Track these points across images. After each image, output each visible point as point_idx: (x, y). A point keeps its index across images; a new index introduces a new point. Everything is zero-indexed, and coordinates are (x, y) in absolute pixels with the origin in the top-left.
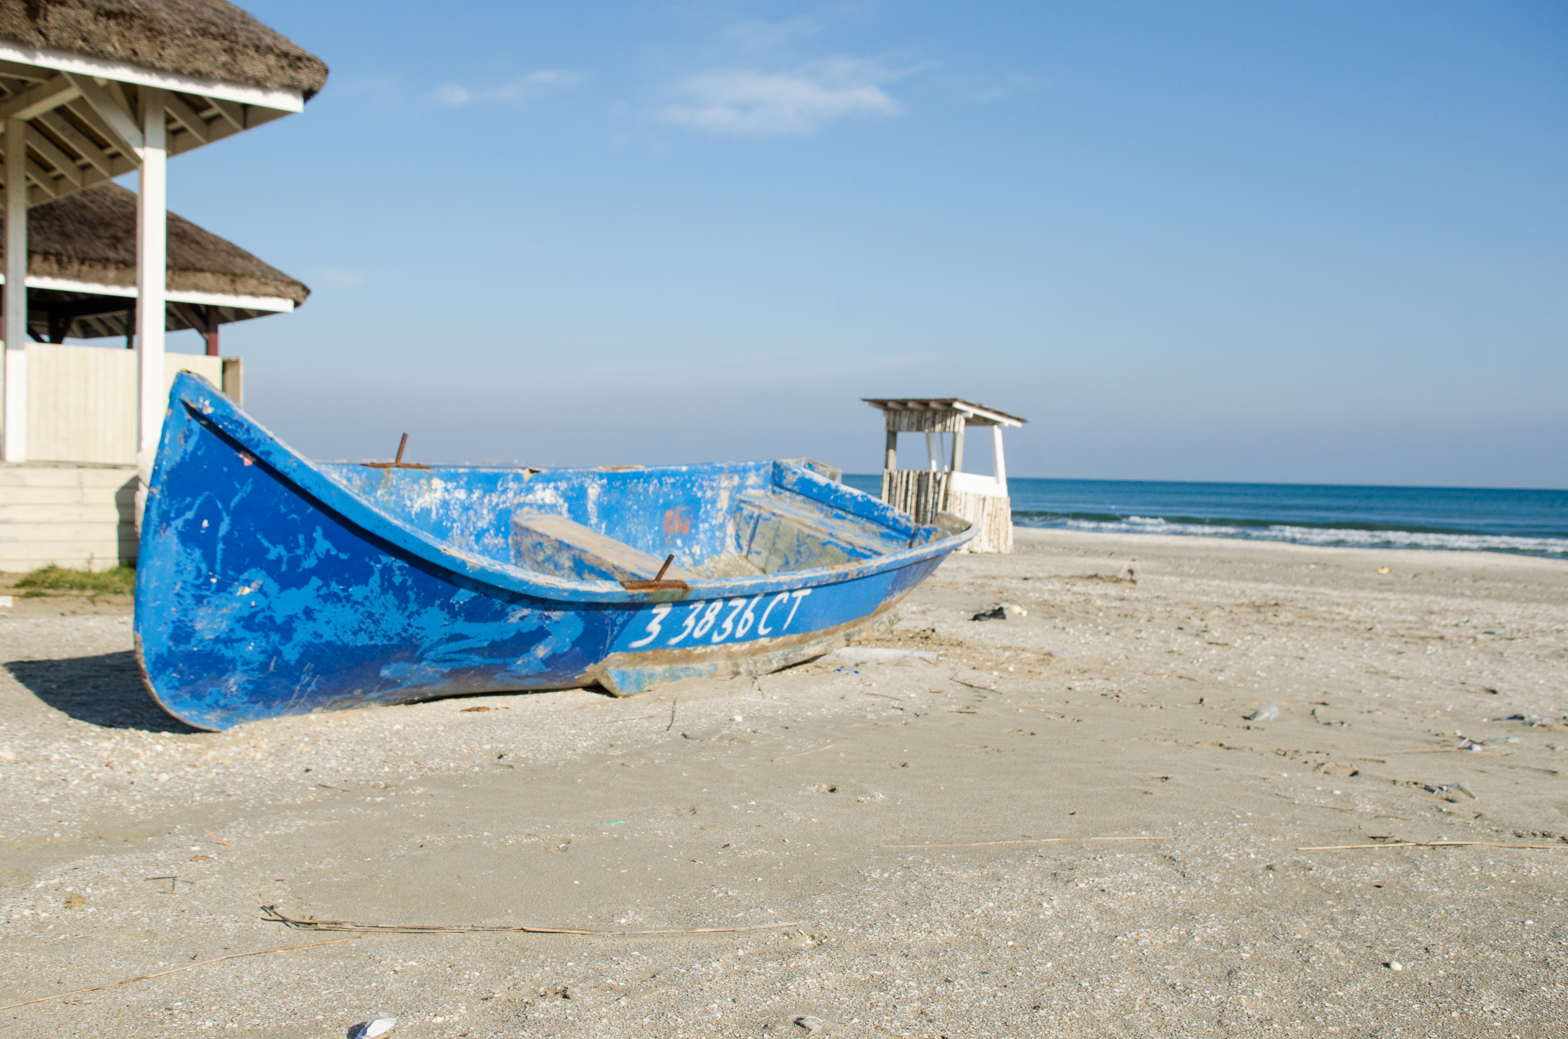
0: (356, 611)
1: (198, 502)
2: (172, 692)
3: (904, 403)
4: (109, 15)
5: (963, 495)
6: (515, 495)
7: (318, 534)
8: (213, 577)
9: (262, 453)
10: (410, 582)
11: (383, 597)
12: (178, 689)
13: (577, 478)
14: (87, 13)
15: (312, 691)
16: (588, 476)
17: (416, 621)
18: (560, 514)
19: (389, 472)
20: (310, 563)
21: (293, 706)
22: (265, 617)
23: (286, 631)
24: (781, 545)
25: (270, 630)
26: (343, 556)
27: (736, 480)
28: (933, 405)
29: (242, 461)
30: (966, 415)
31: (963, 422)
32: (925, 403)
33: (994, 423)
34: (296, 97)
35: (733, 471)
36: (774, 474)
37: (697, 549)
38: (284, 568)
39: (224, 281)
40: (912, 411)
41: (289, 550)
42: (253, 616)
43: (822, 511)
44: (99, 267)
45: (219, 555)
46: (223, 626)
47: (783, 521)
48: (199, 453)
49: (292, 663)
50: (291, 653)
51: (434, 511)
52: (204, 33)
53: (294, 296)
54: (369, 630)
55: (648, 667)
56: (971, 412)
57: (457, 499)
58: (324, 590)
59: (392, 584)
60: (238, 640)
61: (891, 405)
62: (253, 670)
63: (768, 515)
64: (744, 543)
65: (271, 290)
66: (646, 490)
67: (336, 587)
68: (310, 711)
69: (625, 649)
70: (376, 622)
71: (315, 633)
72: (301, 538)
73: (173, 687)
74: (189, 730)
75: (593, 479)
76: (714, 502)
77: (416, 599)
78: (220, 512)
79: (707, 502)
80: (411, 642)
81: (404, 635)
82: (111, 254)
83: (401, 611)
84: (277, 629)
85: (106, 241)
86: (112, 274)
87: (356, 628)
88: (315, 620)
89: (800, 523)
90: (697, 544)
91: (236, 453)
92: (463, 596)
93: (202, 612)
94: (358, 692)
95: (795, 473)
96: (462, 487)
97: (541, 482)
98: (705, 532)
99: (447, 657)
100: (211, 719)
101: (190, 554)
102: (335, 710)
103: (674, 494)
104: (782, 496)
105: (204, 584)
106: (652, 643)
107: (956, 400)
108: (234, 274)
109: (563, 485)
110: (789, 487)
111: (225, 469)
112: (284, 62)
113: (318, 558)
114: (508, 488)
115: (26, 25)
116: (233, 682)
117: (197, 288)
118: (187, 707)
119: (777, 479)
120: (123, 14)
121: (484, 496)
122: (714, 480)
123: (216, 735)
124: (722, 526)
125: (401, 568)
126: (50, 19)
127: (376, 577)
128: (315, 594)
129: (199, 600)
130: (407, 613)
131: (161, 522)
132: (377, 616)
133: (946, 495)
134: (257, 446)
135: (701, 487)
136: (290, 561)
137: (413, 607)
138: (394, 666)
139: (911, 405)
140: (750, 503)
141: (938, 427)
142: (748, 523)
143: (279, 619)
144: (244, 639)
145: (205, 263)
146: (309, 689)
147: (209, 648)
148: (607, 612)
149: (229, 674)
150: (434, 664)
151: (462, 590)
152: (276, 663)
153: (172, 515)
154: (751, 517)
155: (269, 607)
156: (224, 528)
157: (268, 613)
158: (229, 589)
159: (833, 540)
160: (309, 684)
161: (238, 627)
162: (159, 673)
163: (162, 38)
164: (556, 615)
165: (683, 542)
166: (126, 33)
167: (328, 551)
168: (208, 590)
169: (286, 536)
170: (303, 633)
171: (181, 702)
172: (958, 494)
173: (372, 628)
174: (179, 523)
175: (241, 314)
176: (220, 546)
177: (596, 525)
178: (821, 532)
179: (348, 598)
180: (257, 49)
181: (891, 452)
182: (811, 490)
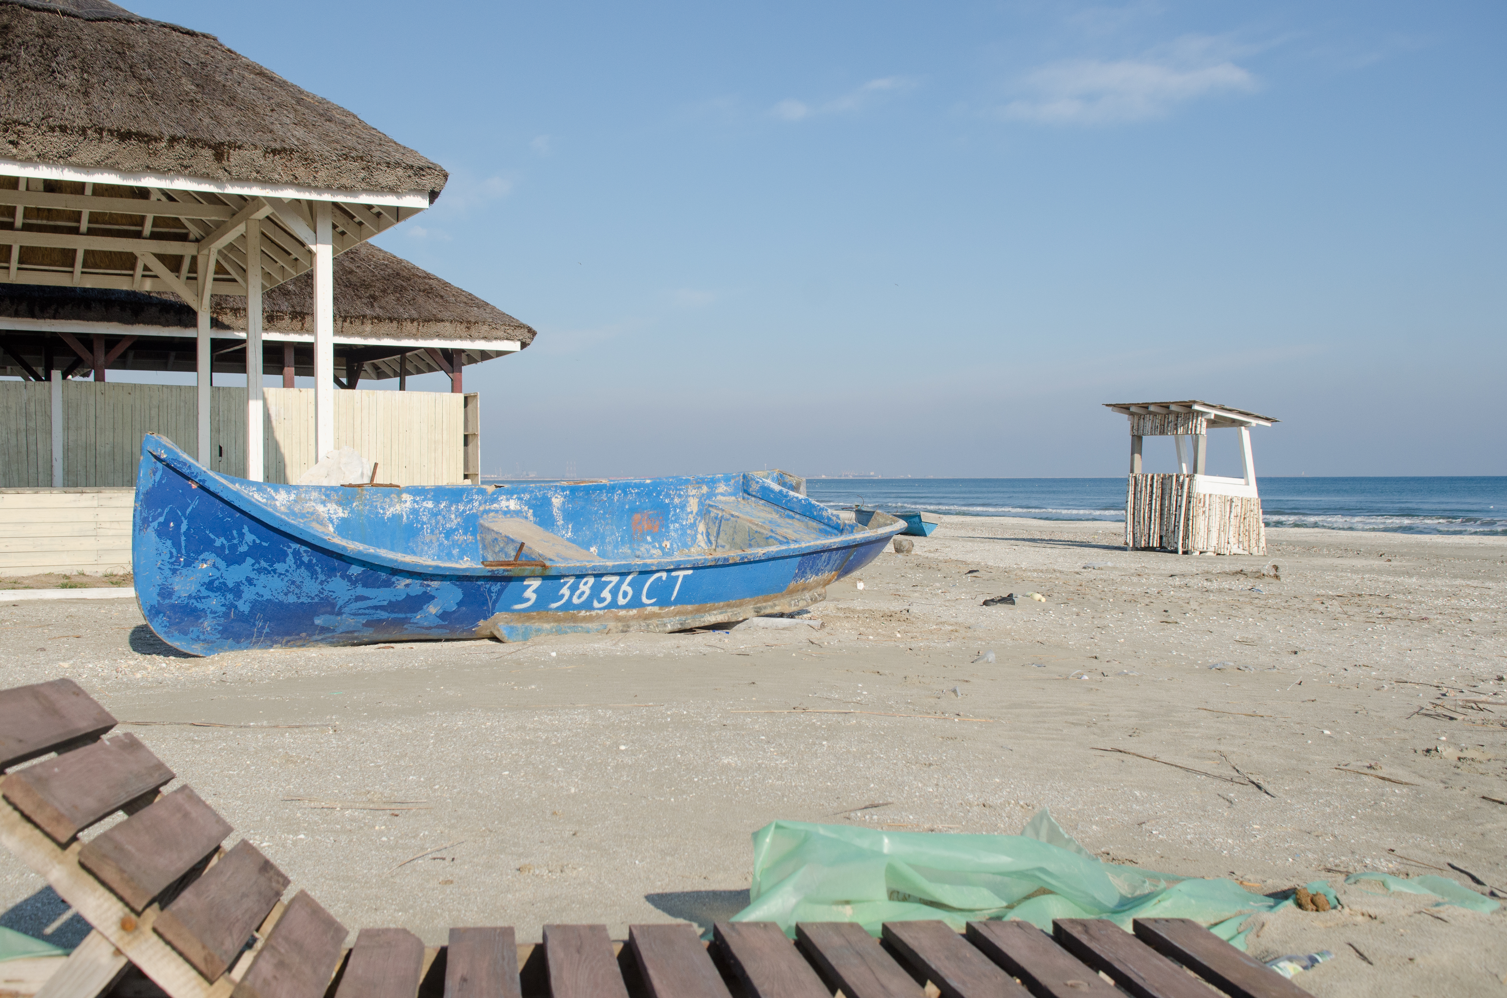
0: (282, 580)
1: (166, 511)
2: (165, 629)
3: (1145, 406)
4: (275, 152)
5: (1207, 497)
6: (480, 504)
7: (246, 530)
8: (181, 557)
9: (200, 480)
10: (314, 561)
11: (298, 571)
12: (168, 627)
13: (540, 491)
14: (259, 152)
15: (267, 633)
16: (550, 489)
17: (327, 587)
18: (526, 518)
19: (362, 490)
20: (244, 548)
21: (256, 642)
22: (220, 583)
23: (237, 591)
24: (738, 540)
25: (225, 591)
26: (264, 544)
27: (705, 489)
28: (1173, 408)
29: (190, 486)
30: (1207, 417)
31: (1204, 424)
32: (1166, 406)
33: (1242, 423)
34: (423, 198)
35: (700, 482)
36: (743, 483)
37: (667, 544)
38: (227, 552)
39: (461, 328)
40: (1155, 414)
41: (229, 540)
42: (211, 582)
43: (777, 512)
44: (358, 322)
45: (183, 544)
46: (193, 589)
47: (739, 520)
48: (163, 482)
49: (246, 613)
50: (244, 607)
51: (405, 516)
52: (346, 157)
53: (521, 338)
54: (295, 592)
55: (537, 624)
56: (1213, 413)
57: (426, 508)
58: (257, 566)
59: (302, 563)
60: (204, 598)
61: (1133, 409)
62: (218, 616)
63: (728, 517)
64: (713, 539)
65: (500, 333)
66: (611, 500)
67: (264, 564)
68: (271, 646)
69: (507, 609)
70: (299, 587)
71: (257, 593)
72: (235, 532)
73: (165, 626)
74: (186, 656)
75: (556, 491)
76: (683, 507)
77: (322, 572)
78: (180, 517)
79: (675, 507)
80: (328, 601)
81: (322, 596)
82: (368, 312)
83: (314, 580)
84: (231, 590)
85: (365, 301)
86: (368, 327)
87: (286, 591)
88: (255, 585)
89: (751, 522)
90: (667, 540)
91: (187, 481)
92: (355, 570)
93: (177, 579)
94: (304, 635)
95: (757, 482)
96: (429, 500)
97: (504, 494)
98: (676, 531)
99: (360, 612)
100: (196, 648)
101: (164, 543)
102: (291, 647)
103: (640, 501)
104: (749, 501)
105: (175, 561)
106: (531, 606)
107: (1195, 402)
108: (469, 322)
109: (527, 496)
110: (754, 493)
111: (181, 491)
112: (410, 172)
113: (248, 545)
114: (473, 500)
115: (215, 165)
116: (207, 624)
117: (438, 336)
118: (178, 640)
119: (745, 488)
120: (284, 150)
121: (451, 505)
122: (680, 490)
123: (202, 659)
124: (693, 526)
125: (305, 551)
126: (231, 160)
127: (291, 556)
128: (251, 568)
129: (174, 571)
130: (319, 581)
131: (143, 524)
132: (298, 583)
133: (1189, 497)
134: (196, 477)
135: (668, 495)
136: (230, 547)
137: (322, 577)
138: (323, 617)
139: (1152, 408)
140: (716, 507)
141: (1180, 430)
142: (715, 523)
143: (231, 585)
144: (208, 596)
145: (446, 315)
146: (265, 631)
147: (185, 602)
148: (479, 583)
149: (202, 619)
150: (352, 617)
151: (353, 566)
152: (234, 612)
153: (150, 520)
154: (716, 518)
155: (222, 577)
156: (184, 527)
157: (221, 580)
158: (193, 565)
159: (773, 535)
160: (263, 627)
161: (203, 589)
162: (154, 617)
163: (315, 165)
164: (435, 584)
165: (653, 538)
166: (288, 164)
167: (254, 541)
168: (179, 565)
169: (225, 531)
170: (249, 593)
171: (173, 636)
172: (1202, 496)
173: (297, 591)
174: (155, 524)
175: (485, 355)
176: (183, 538)
177: (563, 525)
178: (765, 529)
179: (275, 571)
180: (388, 165)
181: (1137, 456)
182: (769, 495)
